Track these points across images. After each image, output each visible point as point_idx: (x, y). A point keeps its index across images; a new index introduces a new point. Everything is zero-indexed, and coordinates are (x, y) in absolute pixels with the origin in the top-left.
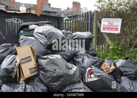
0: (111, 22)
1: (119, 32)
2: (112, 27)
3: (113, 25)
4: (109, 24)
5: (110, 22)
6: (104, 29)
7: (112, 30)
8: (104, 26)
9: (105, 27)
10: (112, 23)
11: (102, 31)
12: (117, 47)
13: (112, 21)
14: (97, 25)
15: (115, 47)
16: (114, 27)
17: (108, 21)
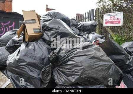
1: (121, 24)
2: (114, 20)
3: (115, 18)
4: (111, 18)
5: (111, 16)
6: (106, 23)
7: (114, 23)
8: (106, 20)
9: (107, 21)
11: (105, 25)
12: (121, 39)
13: (113, 15)
14: (99, 20)
16: (117, 20)
17: (110, 16)
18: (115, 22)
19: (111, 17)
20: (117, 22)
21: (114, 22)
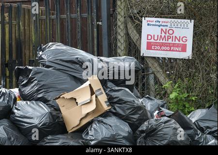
0: (168, 28)
1: (188, 54)
2: (170, 41)
3: (174, 35)
4: (163, 35)
5: (164, 28)
6: (149, 46)
7: (170, 50)
8: (150, 37)
9: (152, 40)
10: (171, 32)
12: (188, 96)
13: (169, 24)
15: (181, 96)
16: (177, 42)
17: (159, 26)
18: (174, 45)
19: (162, 29)
20: (178, 46)
21: (170, 47)
